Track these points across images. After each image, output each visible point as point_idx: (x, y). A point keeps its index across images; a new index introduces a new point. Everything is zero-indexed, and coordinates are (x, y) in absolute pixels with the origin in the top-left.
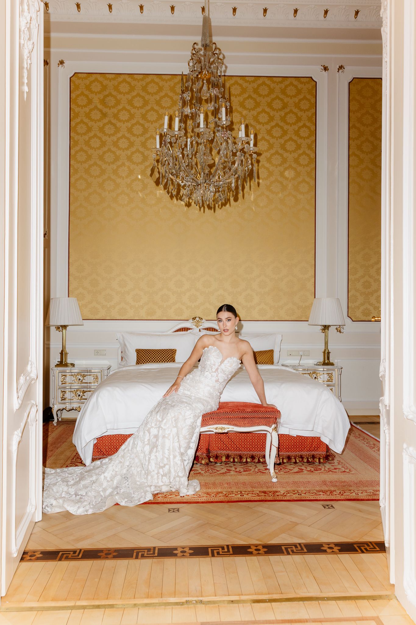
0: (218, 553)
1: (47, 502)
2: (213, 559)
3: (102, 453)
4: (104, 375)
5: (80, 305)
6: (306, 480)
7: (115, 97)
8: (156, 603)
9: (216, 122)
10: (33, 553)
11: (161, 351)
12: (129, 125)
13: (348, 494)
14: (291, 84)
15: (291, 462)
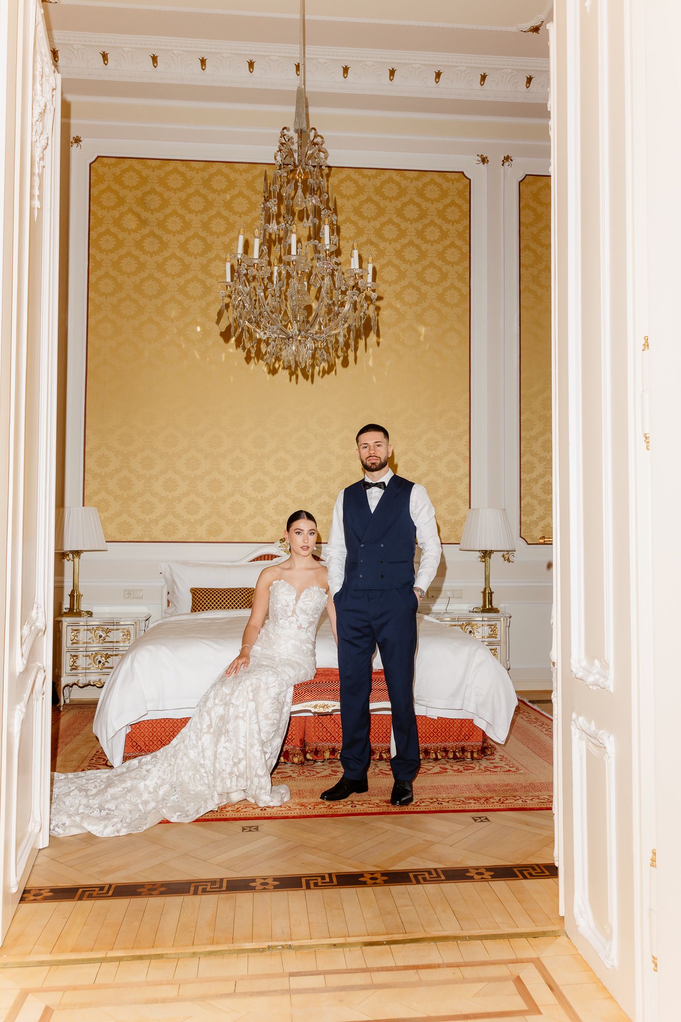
0: (316, 885)
1: (57, 820)
2: (308, 892)
3: (139, 748)
4: (139, 628)
5: (102, 518)
6: (450, 784)
7: (160, 195)
8: (224, 950)
9: (316, 246)
10: (38, 892)
11: (231, 590)
12: (182, 238)
13: (512, 801)
14: (432, 181)
15: (429, 759)
